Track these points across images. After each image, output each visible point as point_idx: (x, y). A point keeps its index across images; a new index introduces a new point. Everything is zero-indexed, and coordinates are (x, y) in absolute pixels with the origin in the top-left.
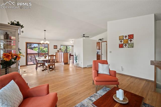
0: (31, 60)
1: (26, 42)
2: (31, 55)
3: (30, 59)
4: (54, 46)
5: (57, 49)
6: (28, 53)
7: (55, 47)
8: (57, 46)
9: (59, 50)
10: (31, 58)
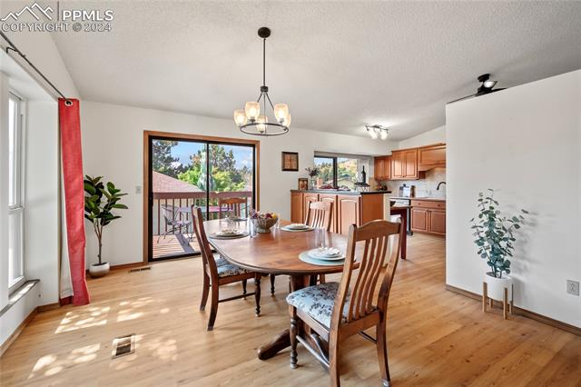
0: (170, 227)
1: (145, 132)
2: (170, 202)
3: (168, 223)
4: (284, 153)
5: (297, 170)
6: (155, 190)
7: (290, 161)
8: (297, 154)
9: (309, 178)
10: (170, 219)
